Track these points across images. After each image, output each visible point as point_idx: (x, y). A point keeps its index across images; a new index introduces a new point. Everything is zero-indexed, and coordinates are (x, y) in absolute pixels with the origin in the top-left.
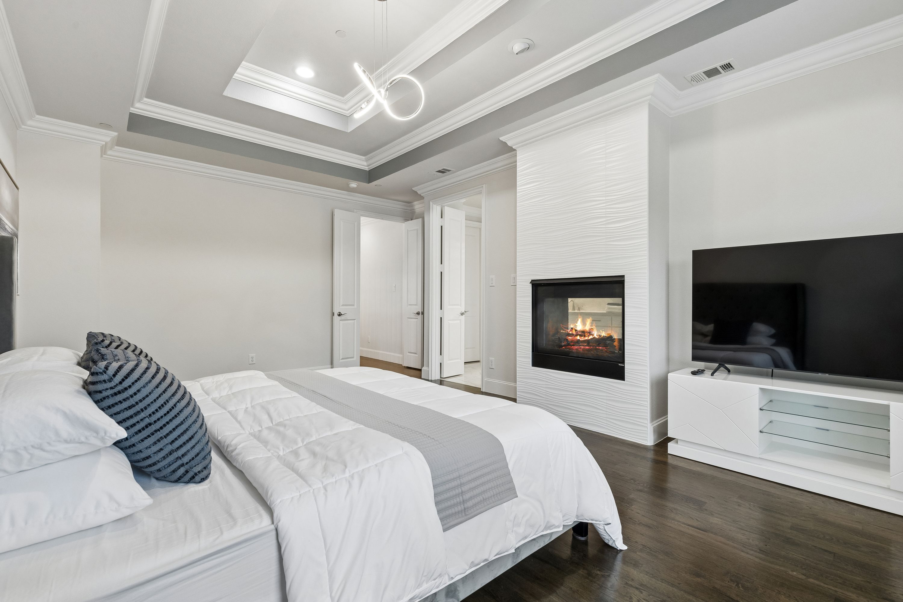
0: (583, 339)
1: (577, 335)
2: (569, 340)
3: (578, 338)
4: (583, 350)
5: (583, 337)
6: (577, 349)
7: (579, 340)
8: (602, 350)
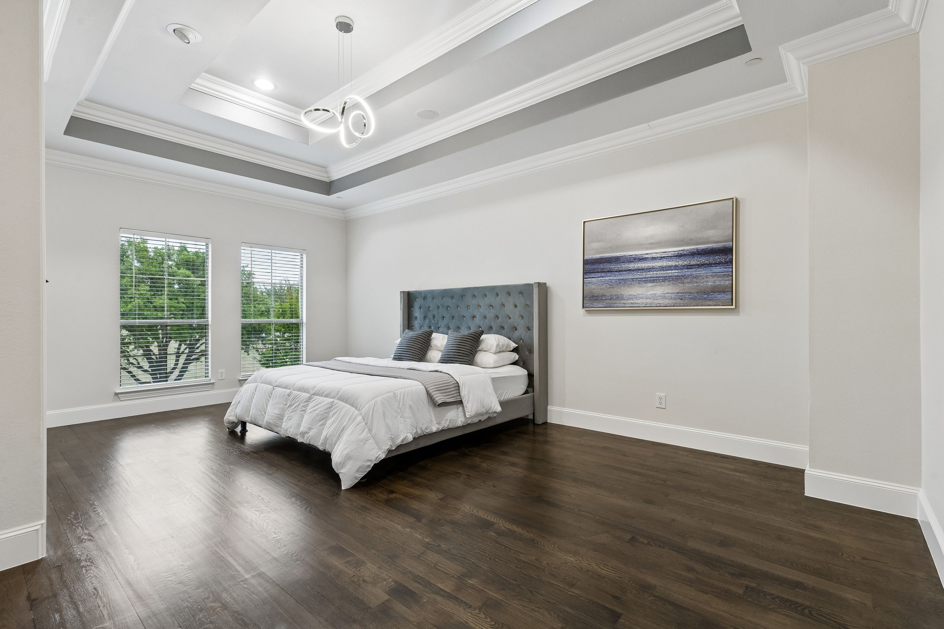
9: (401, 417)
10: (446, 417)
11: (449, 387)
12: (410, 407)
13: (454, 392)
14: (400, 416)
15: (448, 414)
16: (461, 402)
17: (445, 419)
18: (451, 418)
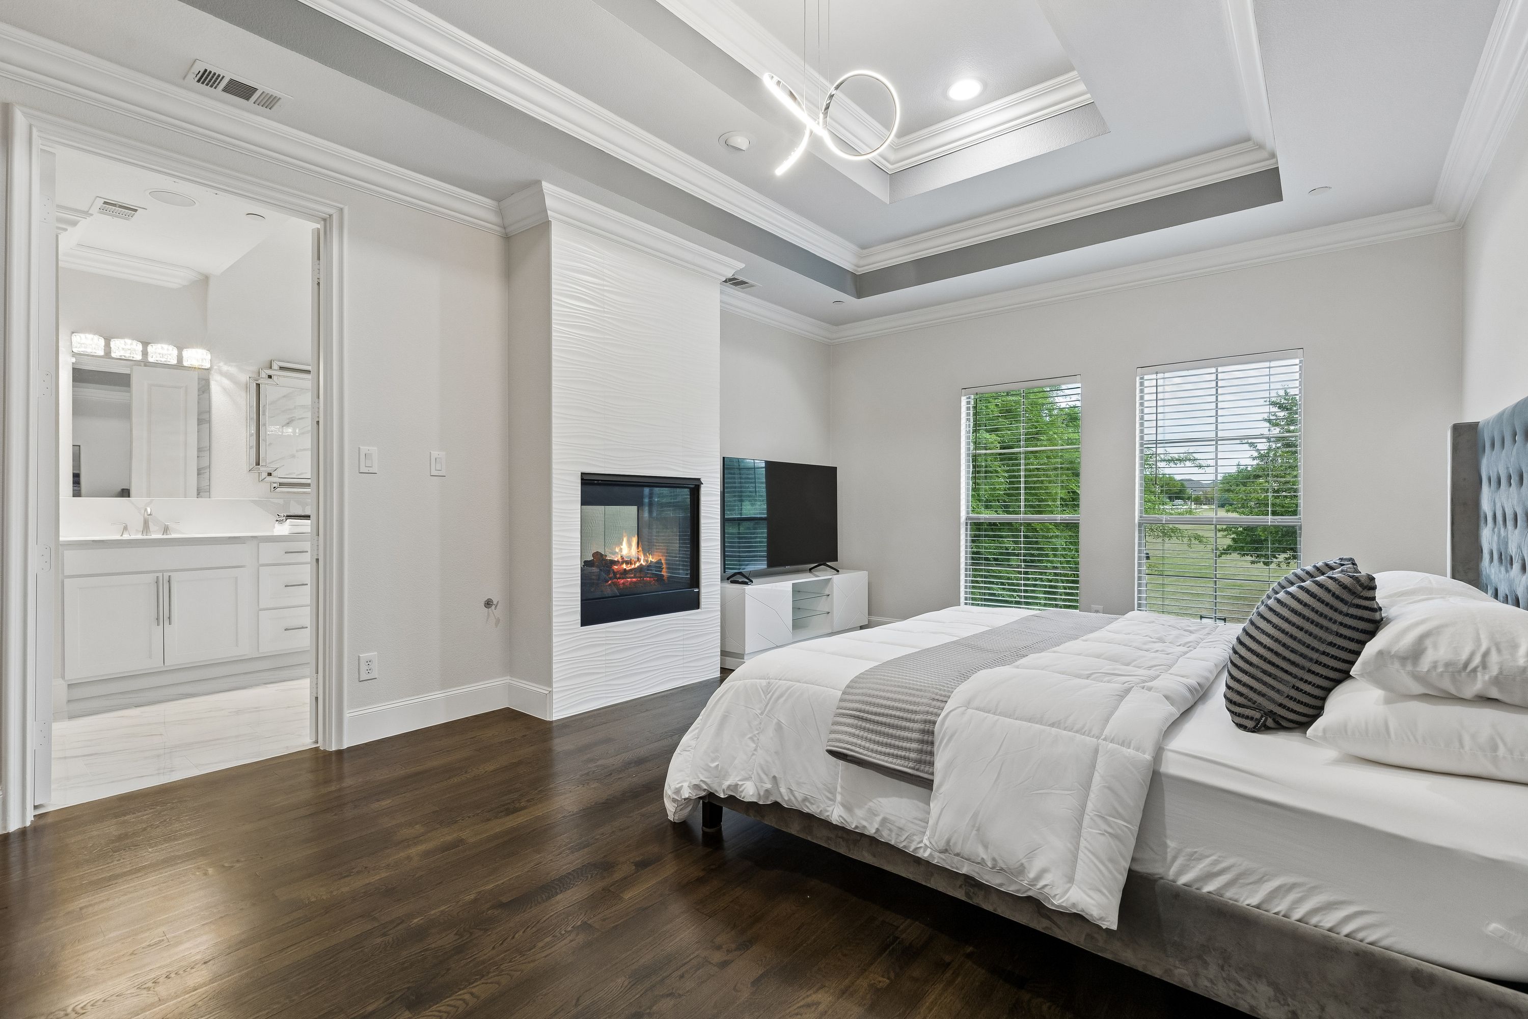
0: (629, 568)
1: (622, 563)
2: (615, 571)
3: (624, 566)
4: (631, 582)
5: (629, 566)
6: (623, 583)
7: (625, 569)
8: (650, 582)
9: (751, 738)
10: (871, 804)
11: (908, 724)
12: (779, 727)
13: (914, 746)
14: (750, 736)
15: (880, 799)
16: (927, 784)
17: (867, 807)
18: (888, 816)
